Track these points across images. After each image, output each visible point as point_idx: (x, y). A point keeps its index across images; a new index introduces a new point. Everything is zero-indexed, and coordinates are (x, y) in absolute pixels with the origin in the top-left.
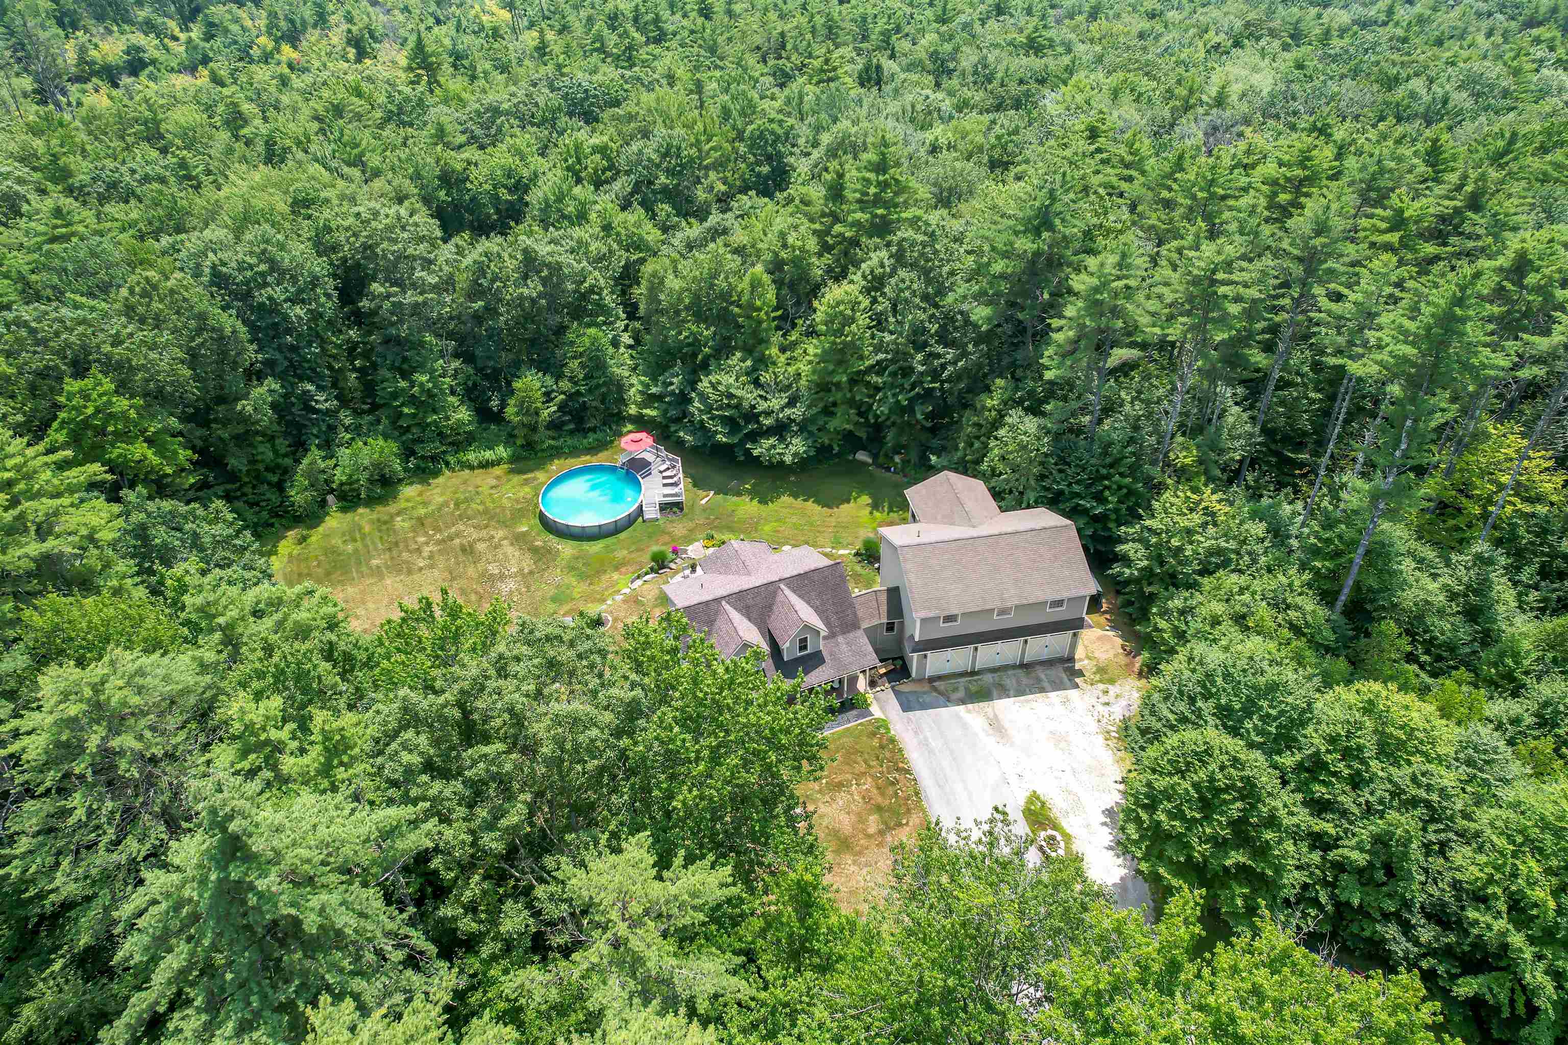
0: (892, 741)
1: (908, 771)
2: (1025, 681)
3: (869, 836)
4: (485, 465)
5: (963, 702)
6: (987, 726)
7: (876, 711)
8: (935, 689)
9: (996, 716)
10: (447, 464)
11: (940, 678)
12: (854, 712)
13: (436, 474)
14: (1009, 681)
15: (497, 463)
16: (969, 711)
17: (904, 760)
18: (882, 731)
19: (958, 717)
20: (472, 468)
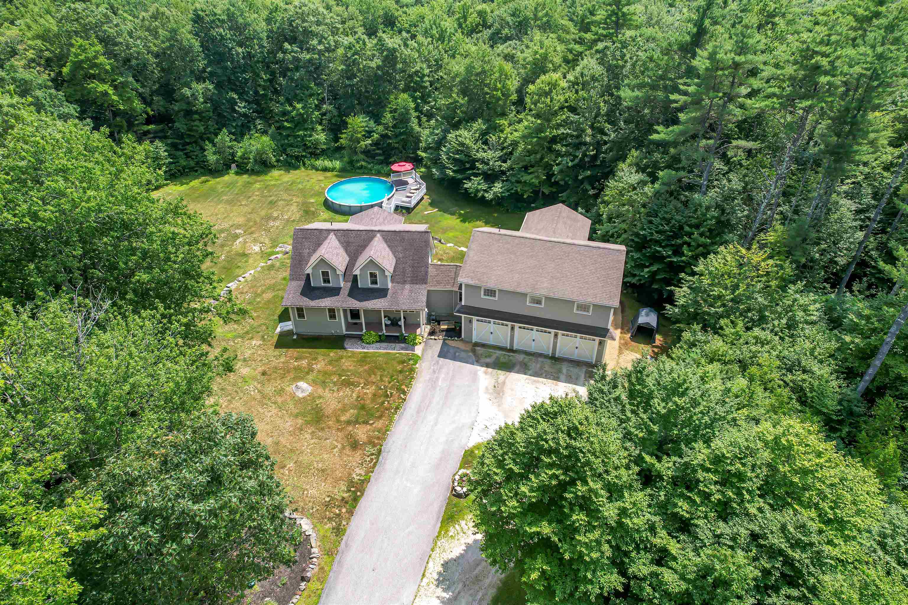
0: (412, 370)
1: (404, 393)
2: (547, 368)
3: (338, 421)
4: (325, 170)
5: (487, 366)
6: (491, 387)
7: (418, 350)
8: (474, 351)
9: (504, 383)
10: (304, 164)
11: (483, 345)
12: (403, 345)
13: (296, 168)
14: (535, 365)
15: (333, 170)
16: (486, 373)
17: (409, 385)
18: (411, 362)
19: (475, 374)
20: (317, 170)
